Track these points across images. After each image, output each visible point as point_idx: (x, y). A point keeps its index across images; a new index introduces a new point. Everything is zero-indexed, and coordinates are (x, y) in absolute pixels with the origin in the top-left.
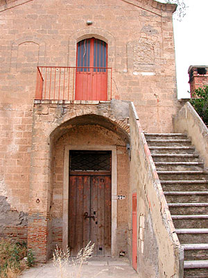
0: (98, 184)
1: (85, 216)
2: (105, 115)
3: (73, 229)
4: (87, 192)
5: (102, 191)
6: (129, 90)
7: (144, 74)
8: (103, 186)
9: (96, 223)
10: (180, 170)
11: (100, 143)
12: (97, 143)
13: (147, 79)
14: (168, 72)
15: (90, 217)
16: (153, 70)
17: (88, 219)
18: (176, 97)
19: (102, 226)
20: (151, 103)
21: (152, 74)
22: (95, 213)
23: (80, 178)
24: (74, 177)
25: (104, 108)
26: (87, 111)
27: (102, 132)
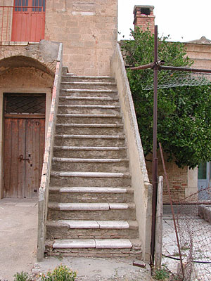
0: (34, 127)
1: (21, 159)
2: (34, 57)
3: (8, 171)
4: (22, 135)
5: (38, 134)
6: (67, 31)
7: (83, 13)
8: (38, 129)
9: (31, 165)
10: (96, 113)
11: (35, 86)
12: (31, 86)
13: (86, 19)
14: (109, 11)
15: (25, 160)
16: (93, 10)
17: (23, 161)
18: (116, 38)
19: (36, 169)
20: (89, 45)
21: (91, 14)
22: (30, 155)
23: (16, 121)
24: (9, 120)
25: (32, 49)
26: (15, 53)
27: (37, 74)
